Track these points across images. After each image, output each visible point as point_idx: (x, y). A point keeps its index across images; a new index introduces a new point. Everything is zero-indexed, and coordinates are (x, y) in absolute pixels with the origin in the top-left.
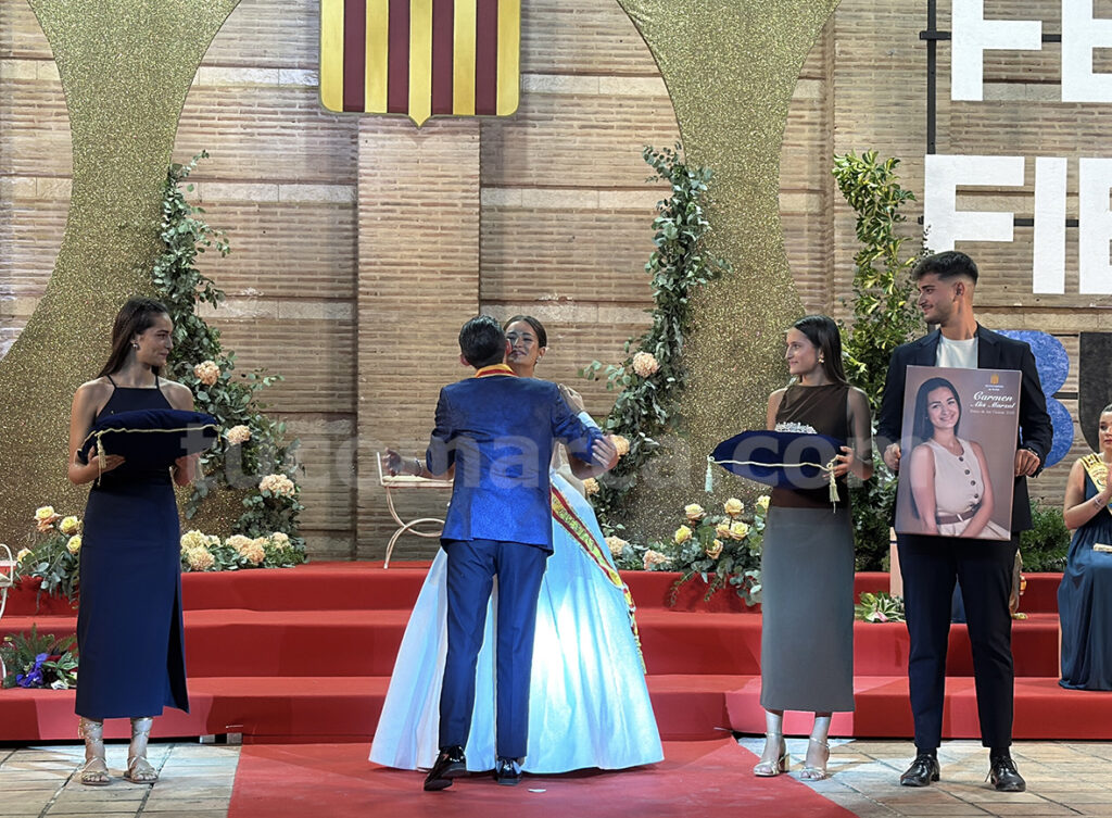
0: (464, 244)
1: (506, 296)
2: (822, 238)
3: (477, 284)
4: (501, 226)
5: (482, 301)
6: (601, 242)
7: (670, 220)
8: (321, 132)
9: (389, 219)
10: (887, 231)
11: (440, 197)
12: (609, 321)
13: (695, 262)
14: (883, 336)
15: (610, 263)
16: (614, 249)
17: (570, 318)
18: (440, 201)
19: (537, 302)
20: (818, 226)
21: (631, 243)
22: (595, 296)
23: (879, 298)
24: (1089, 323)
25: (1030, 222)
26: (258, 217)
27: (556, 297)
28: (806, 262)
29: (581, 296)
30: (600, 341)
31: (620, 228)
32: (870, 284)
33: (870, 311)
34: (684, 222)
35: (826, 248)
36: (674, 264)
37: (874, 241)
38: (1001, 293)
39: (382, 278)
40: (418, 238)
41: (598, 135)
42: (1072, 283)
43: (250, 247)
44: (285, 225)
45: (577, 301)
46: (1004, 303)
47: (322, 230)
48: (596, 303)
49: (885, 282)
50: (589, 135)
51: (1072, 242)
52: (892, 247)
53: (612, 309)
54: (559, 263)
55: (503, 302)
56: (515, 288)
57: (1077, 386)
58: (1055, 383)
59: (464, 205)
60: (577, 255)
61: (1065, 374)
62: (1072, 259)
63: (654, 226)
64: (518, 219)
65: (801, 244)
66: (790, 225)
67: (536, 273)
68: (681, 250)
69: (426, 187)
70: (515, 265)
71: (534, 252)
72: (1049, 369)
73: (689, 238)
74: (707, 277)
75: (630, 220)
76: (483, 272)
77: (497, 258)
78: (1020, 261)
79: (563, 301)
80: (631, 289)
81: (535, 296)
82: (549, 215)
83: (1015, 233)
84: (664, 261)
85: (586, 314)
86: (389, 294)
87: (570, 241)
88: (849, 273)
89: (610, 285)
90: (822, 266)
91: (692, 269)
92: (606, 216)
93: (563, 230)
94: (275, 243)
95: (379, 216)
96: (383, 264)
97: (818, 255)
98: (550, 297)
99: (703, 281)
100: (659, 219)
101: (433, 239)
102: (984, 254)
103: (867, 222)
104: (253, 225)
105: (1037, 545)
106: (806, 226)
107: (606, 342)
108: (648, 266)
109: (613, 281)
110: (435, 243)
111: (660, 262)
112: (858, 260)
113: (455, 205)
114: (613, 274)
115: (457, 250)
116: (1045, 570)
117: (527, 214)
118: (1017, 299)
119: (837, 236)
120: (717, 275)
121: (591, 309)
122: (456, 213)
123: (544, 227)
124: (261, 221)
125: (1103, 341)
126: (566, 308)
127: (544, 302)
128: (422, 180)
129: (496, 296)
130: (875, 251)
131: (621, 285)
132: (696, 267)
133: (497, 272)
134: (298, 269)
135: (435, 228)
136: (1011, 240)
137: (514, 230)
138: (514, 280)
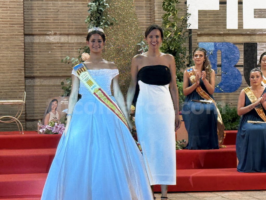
0: (18, 13)
1: (34, 33)
2: (151, 9)
3: (23, 28)
4: (32, 6)
5: (25, 35)
6: (69, 12)
7: (94, 4)
10: (174, 7)
12: (73, 41)
13: (104, 19)
14: (173, 46)
15: (72, 20)
16: (74, 15)
17: (57, 41)
19: (46, 35)
20: (149, 5)
21: (80, 12)
22: (67, 32)
23: (171, 32)
24: (247, 40)
25: (225, 3)
27: (53, 33)
28: (145, 18)
29: (62, 32)
30: (69, 49)
31: (75, 7)
32: (168, 26)
33: (168, 36)
34: (99, 4)
35: (152, 13)
36: (96, 20)
37: (169, 11)
38: (216, 29)
42: (241, 25)
45: (61, 34)
46: (217, 33)
48: (68, 35)
49: (173, 26)
51: (240, 10)
52: (175, 12)
53: (74, 37)
54: (53, 20)
55: (33, 35)
56: (37, 30)
57: (243, 62)
58: (235, 61)
60: (60, 17)
61: (239, 58)
62: (240, 17)
63: (88, 6)
64: (38, 4)
65: (143, 12)
66: (138, 5)
67: (45, 24)
68: (98, 15)
70: (37, 21)
71: (44, 16)
72: (232, 56)
73: (101, 11)
74: (108, 25)
75: (80, 4)
76: (25, 24)
77: (30, 18)
78: (222, 17)
79: (55, 34)
80: (81, 30)
81: (45, 33)
83: (220, 7)
84: (92, 19)
85: (64, 39)
87: (57, 12)
88: (160, 23)
89: (73, 28)
90: (150, 20)
91: (102, 22)
92: (71, 2)
93: (54, 8)
97: (149, 16)
98: (50, 33)
99: (106, 26)
100: (90, 4)
101: (6, 12)
102: (209, 15)
103: (166, 3)
105: (229, 121)
106: (144, 5)
107: (72, 49)
108: (86, 21)
109: (74, 27)
110: (7, 13)
111: (91, 19)
112: (163, 18)
114: (74, 24)
115: (15, 16)
116: (232, 129)
117: (41, 2)
118: (221, 31)
119: (156, 9)
120: (112, 24)
121: (66, 37)
122: (14, 2)
123: (48, 7)
125: (252, 46)
126: (57, 37)
127: (48, 35)
129: (30, 33)
130: (169, 14)
131: (76, 28)
132: (104, 21)
133: (30, 24)
135: (7, 8)
136: (219, 9)
137: (37, 8)
138: (37, 26)
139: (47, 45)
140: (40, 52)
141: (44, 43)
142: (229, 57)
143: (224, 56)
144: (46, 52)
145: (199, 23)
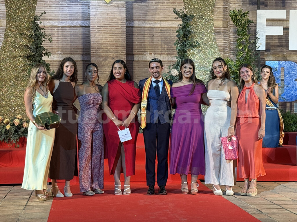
0: (121, 38)
1: (134, 53)
2: (227, 35)
3: (125, 49)
4: (132, 32)
5: (127, 55)
6: (161, 37)
7: (181, 30)
8: (79, 6)
9: (99, 31)
10: (246, 33)
11: (114, 24)
12: (164, 60)
13: (189, 42)
16: (166, 39)
18: (114, 25)
19: (143, 55)
20: (225, 31)
21: (171, 37)
22: (160, 53)
23: (243, 52)
25: (288, 29)
26: (61, 31)
27: (149, 53)
28: (222, 42)
29: (156, 53)
32: (241, 48)
33: (241, 56)
34: (186, 31)
36: (183, 43)
37: (242, 36)
38: (280, 50)
39: (97, 48)
40: (108, 36)
41: (161, 5)
43: (59, 39)
44: (69, 33)
46: (281, 53)
47: (80, 34)
49: (245, 47)
50: (158, 5)
52: (247, 37)
53: (165, 56)
54: (149, 43)
55: (133, 55)
56: (137, 51)
59: (121, 26)
60: (155, 40)
63: (177, 32)
64: (137, 30)
65: (221, 36)
66: (217, 31)
67: (143, 46)
68: (185, 39)
69: (110, 21)
70: (137, 44)
71: (142, 40)
72: (294, 72)
73: (187, 36)
75: (170, 30)
76: (127, 46)
77: (132, 42)
79: (151, 54)
80: (171, 51)
81: (143, 53)
82: (146, 29)
83: (283, 32)
84: (180, 42)
86: (100, 53)
87: (153, 37)
88: (235, 45)
89: (164, 49)
90: (227, 43)
92: (163, 29)
93: (150, 33)
94: (66, 38)
95: (96, 30)
96: (98, 44)
97: (226, 40)
98: (147, 53)
101: (112, 36)
102: (275, 39)
103: (240, 29)
104: (59, 33)
106: (222, 31)
108: (175, 44)
109: (165, 48)
110: (113, 38)
112: (237, 41)
113: (119, 26)
114: (166, 46)
115: (119, 40)
117: (140, 29)
118: (285, 52)
119: (231, 34)
120: (195, 46)
121: (159, 56)
122: (119, 29)
123: (145, 32)
124: (62, 32)
126: (152, 57)
127: (145, 55)
128: (109, 19)
129: (131, 53)
130: (242, 38)
131: (167, 49)
132: (189, 44)
133: (131, 46)
134: (73, 46)
135: (113, 33)
136: (282, 35)
137: (136, 33)
138: (136, 48)
139: (144, 63)
140: (138, 68)
141: (142, 61)
142: (291, 73)
143: (287, 72)
144: (143, 68)
145: (266, 45)
